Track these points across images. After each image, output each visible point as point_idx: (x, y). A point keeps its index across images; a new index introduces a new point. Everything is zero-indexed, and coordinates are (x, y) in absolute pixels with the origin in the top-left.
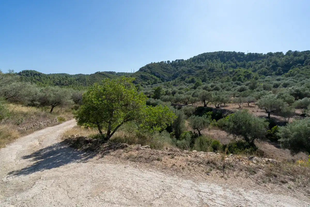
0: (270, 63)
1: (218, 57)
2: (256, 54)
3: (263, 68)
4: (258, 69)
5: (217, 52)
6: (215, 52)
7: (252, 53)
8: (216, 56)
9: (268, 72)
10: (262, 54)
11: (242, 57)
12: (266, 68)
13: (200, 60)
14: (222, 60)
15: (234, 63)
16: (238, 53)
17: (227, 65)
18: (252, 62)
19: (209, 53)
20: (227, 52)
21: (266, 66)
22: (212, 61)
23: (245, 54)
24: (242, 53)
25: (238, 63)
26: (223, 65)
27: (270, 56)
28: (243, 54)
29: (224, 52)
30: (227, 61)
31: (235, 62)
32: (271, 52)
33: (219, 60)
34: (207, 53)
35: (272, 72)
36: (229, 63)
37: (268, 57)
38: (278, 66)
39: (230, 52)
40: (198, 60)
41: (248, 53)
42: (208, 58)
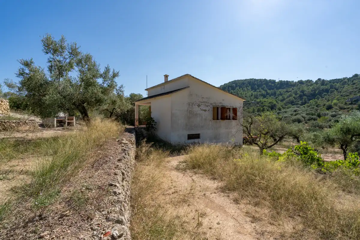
0: (298, 92)
1: (248, 85)
2: (287, 81)
3: (291, 98)
4: (287, 98)
5: (248, 80)
6: (246, 80)
7: (283, 80)
8: (247, 84)
9: (295, 102)
10: (293, 81)
11: (273, 85)
12: (294, 97)
13: (230, 88)
14: (252, 89)
15: (264, 92)
16: (270, 80)
17: (257, 94)
18: (283, 90)
19: (240, 80)
20: (257, 80)
21: (294, 95)
22: (242, 89)
23: (276, 81)
24: (273, 80)
25: (268, 91)
26: (254, 93)
27: (300, 84)
28: (274, 82)
29: (255, 79)
30: (258, 89)
31: (266, 91)
32: (301, 80)
33: (250, 88)
34: (238, 80)
35: (299, 101)
36: (260, 91)
37: (298, 85)
38: (305, 95)
39: (261, 80)
40: (228, 88)
41: (279, 81)
42: (239, 86)
